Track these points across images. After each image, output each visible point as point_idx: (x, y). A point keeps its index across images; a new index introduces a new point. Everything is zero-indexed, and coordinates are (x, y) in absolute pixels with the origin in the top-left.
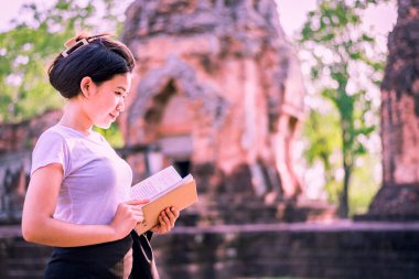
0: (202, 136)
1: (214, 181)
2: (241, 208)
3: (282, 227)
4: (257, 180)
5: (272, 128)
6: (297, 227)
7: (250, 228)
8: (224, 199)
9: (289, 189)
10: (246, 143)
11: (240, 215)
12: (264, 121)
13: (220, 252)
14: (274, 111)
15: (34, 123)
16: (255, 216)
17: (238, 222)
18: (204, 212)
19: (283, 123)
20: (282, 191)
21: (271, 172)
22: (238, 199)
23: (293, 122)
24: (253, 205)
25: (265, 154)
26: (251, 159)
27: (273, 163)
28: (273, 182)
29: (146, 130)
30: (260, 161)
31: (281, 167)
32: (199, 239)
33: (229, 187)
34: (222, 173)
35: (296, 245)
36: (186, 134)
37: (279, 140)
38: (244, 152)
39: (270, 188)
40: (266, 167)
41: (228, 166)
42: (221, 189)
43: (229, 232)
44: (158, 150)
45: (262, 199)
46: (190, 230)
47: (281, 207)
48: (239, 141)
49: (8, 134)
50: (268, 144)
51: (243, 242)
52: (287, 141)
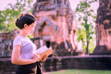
0: (53, 35)
1: (56, 46)
2: (62, 52)
3: (72, 57)
4: (66, 46)
5: (69, 33)
6: (76, 57)
7: (65, 57)
8: (58, 50)
9: (74, 47)
10: (63, 37)
11: (62, 54)
12: (68, 31)
13: (57, 63)
14: (70, 29)
15: (11, 33)
16: (66, 54)
17: (62, 56)
18: (53, 54)
19: (72, 32)
20: (72, 48)
21: (69, 43)
22: (62, 50)
23: (74, 31)
24: (65, 52)
25: (68, 39)
26: (65, 40)
27: (70, 41)
28: (70, 46)
29: (39, 34)
30: (67, 41)
31: (72, 42)
32: (52, 60)
33: (59, 47)
34: (58, 44)
35: (76, 61)
36: (49, 35)
37: (71, 36)
38: (63, 39)
39: (69, 47)
40: (68, 42)
41: (59, 42)
42: (57, 48)
43: (60, 58)
44: (42, 39)
45: (67, 50)
46: (50, 58)
47: (72, 52)
48: (61, 36)
49: (5, 36)
50: (69, 37)
51: (63, 61)
52: (73, 36)
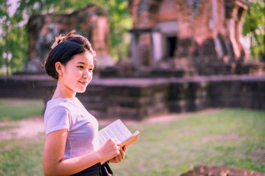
0: (185, 21)
1: (191, 49)
2: (209, 66)
3: (235, 77)
4: (218, 48)
5: (228, 16)
6: (244, 77)
7: (215, 78)
8: (198, 60)
9: (237, 53)
10: (212, 25)
11: (208, 70)
12: (223, 11)
13: (198, 93)
14: (229, 4)
15: (81, 14)
16: (217, 71)
17: (206, 74)
18: (186, 69)
19: (235, 12)
20: (233, 54)
21: (227, 43)
22: (207, 60)
23: (241, 10)
24: (216, 64)
25: (223, 31)
26: (214, 35)
27: (228, 37)
28: (228, 49)
29: (150, 18)
30: (220, 36)
31: (233, 40)
33: (200, 52)
34: (197, 44)
35: (244, 89)
36: (175, 20)
37: (232, 22)
38: (210, 31)
39: (225, 53)
40: (224, 40)
41: (200, 40)
42: (196, 54)
43: (202, 80)
44: (158, 31)
45: (222, 60)
46: (180, 80)
47: (234, 65)
48: (207, 24)
49: (65, 20)
50: (225, 26)
51: (211, 87)
52: (236, 23)
